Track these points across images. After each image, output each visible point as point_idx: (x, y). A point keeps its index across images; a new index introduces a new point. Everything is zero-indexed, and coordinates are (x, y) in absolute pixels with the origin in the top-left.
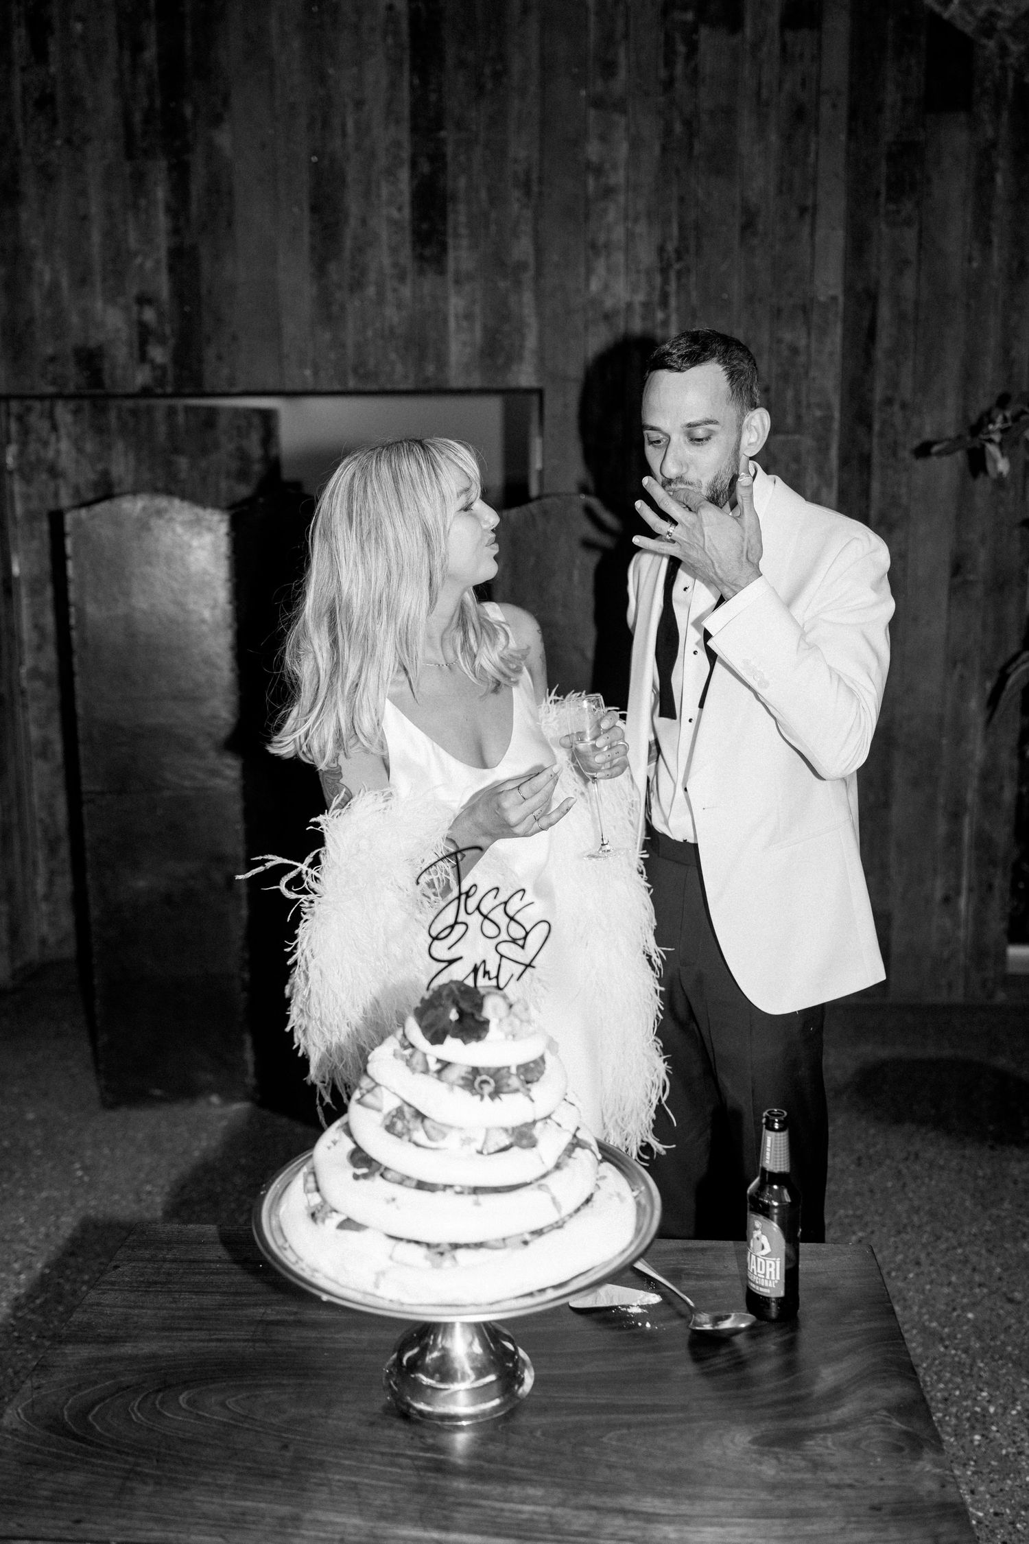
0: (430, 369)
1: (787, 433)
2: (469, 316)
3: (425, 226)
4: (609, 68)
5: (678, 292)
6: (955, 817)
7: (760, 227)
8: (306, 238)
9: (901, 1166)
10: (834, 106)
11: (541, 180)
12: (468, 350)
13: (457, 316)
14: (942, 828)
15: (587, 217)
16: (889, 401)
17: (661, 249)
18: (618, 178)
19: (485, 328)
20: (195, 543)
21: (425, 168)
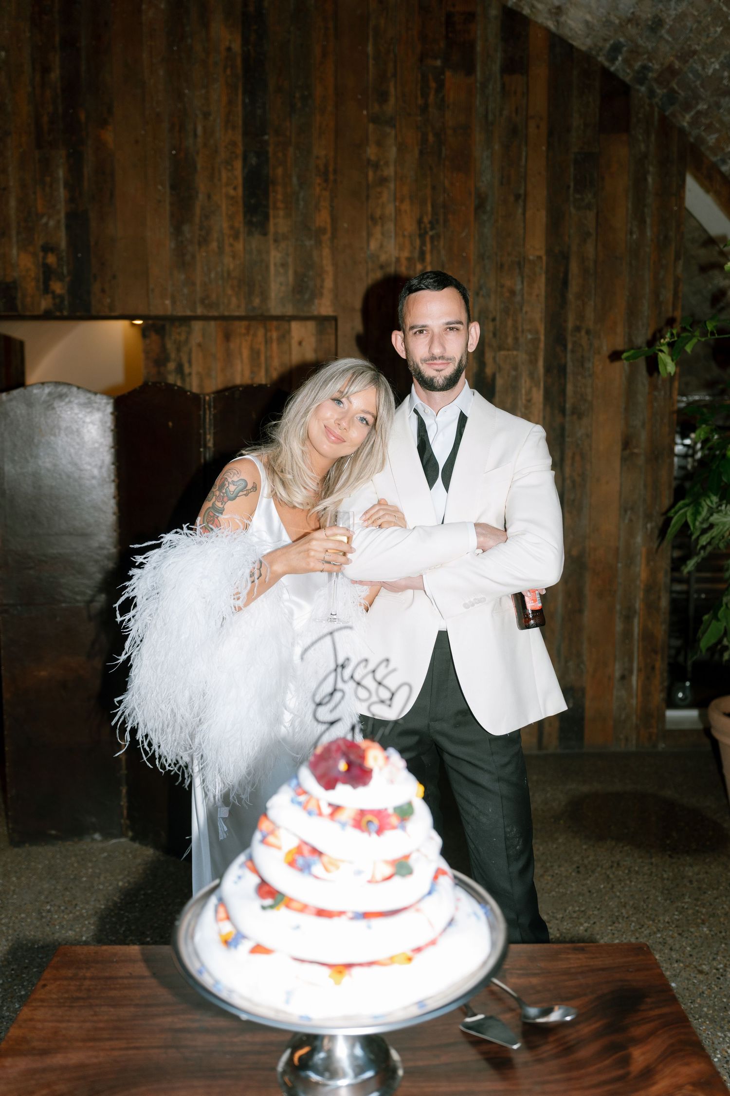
0: (257, 301)
1: (508, 350)
2: (284, 265)
3: (253, 201)
4: (383, 97)
5: (432, 251)
6: (628, 619)
7: (488, 208)
8: (168, 207)
9: (608, 872)
10: (538, 127)
11: (335, 171)
12: (283, 288)
13: (275, 265)
14: (619, 627)
15: (368, 197)
16: (578, 329)
17: (420, 222)
18: (390, 171)
19: (296, 273)
20: (88, 420)
21: (254, 161)
